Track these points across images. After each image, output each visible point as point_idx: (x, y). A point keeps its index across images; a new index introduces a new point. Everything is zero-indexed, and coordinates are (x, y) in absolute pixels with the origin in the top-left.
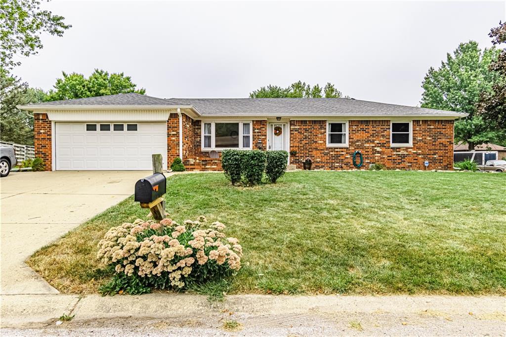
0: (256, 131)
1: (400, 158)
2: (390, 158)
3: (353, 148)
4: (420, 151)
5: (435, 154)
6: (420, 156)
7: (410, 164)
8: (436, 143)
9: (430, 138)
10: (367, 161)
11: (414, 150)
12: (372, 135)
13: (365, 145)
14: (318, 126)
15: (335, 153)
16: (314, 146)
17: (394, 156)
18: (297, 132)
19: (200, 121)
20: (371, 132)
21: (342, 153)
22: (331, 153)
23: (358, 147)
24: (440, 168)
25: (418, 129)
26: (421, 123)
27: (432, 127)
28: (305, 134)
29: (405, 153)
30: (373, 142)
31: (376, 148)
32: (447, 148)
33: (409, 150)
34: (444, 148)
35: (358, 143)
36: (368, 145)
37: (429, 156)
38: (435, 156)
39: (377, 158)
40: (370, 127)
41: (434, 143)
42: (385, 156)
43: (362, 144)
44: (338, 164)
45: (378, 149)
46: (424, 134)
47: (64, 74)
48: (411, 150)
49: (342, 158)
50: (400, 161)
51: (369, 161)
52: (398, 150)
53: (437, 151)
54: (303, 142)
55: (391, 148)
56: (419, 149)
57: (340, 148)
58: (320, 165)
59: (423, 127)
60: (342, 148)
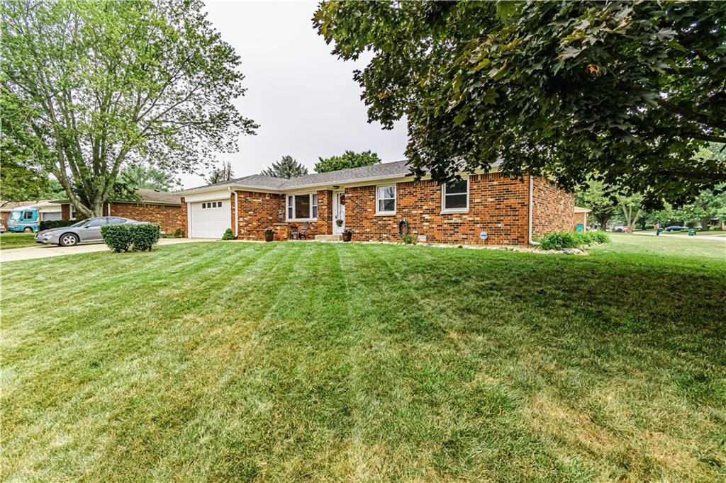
0: (320, 201)
1: (452, 228)
2: (440, 228)
3: (400, 216)
4: (478, 219)
5: (499, 221)
6: (478, 225)
7: (464, 236)
8: (501, 206)
9: (492, 200)
10: (414, 232)
11: (471, 217)
12: (420, 200)
13: (413, 212)
14: (367, 193)
15: (384, 222)
16: (364, 214)
17: (445, 226)
18: (349, 201)
19: (285, 195)
20: (419, 196)
21: (390, 222)
22: (379, 222)
23: (405, 215)
24: (507, 242)
25: (475, 187)
26: (479, 178)
27: (495, 183)
28: (357, 202)
29: (459, 221)
30: (421, 208)
31: (424, 216)
32: (517, 213)
33: (464, 217)
34: (512, 213)
35: (405, 210)
36: (416, 212)
37: (490, 225)
38: (499, 225)
39: (425, 228)
40: (418, 190)
41: (498, 206)
42: (434, 226)
43: (410, 211)
44: (385, 235)
45: (427, 217)
46: (483, 193)
47: (320, 159)
48: (466, 216)
49: (388, 228)
50: (452, 232)
51: (416, 232)
52: (450, 217)
53: (502, 218)
54: (355, 211)
55: (442, 215)
56: (477, 215)
57: (388, 217)
58: (370, 235)
59: (482, 184)
60: (389, 216)
